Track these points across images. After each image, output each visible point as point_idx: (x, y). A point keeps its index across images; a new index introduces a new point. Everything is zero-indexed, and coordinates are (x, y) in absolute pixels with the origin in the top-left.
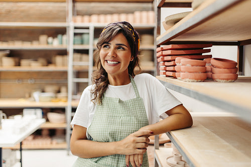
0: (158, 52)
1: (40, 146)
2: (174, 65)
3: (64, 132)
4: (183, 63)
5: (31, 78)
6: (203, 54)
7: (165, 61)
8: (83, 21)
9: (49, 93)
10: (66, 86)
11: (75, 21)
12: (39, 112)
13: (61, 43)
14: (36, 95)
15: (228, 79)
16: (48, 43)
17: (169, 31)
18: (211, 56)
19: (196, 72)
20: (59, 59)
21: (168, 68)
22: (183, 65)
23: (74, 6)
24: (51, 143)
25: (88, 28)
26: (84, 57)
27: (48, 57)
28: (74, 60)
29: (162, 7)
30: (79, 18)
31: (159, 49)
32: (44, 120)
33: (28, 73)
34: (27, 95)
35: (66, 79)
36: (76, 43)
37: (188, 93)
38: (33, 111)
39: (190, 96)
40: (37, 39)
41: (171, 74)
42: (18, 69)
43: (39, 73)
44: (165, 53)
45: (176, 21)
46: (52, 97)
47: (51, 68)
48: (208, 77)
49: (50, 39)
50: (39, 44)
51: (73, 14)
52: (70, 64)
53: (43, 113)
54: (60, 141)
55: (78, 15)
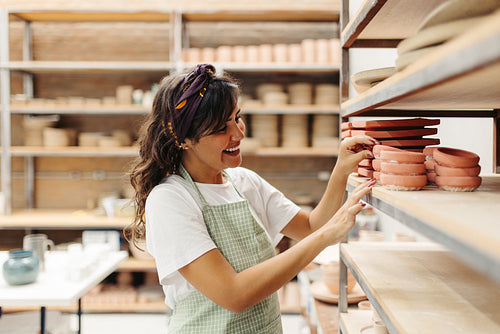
0: (343, 130)
1: (115, 306)
4: (386, 156)
5: (98, 170)
8: (201, 59)
11: (186, 59)
12: (114, 237)
14: (109, 203)
15: (462, 187)
16: (133, 101)
17: (363, 96)
18: (437, 142)
19: (407, 174)
22: (385, 160)
23: (184, 29)
24: (137, 301)
27: (132, 127)
29: (352, 46)
30: (194, 53)
31: (346, 125)
32: (124, 254)
33: (92, 159)
34: (90, 204)
38: (101, 235)
40: (114, 95)
42: (74, 151)
43: (114, 160)
49: (138, 94)
50: (117, 103)
51: (183, 46)
53: (121, 240)
54: (153, 296)
55: (191, 46)
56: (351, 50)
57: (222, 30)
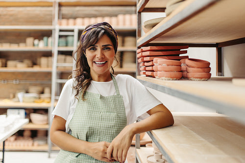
0: (138, 53)
1: (22, 148)
2: (153, 66)
3: (46, 133)
4: (160, 63)
5: (16, 79)
6: (180, 55)
7: (144, 62)
8: (68, 24)
9: (33, 94)
10: (50, 86)
11: (60, 24)
12: (23, 112)
13: (47, 45)
14: (20, 95)
15: (201, 78)
16: (34, 45)
17: (148, 34)
18: (187, 57)
19: (171, 71)
20: (43, 60)
21: (148, 69)
22: (160, 64)
23: (60, 10)
24: (33, 145)
25: (73, 31)
26: (68, 58)
27: (33, 58)
28: (58, 61)
29: (143, 11)
30: (64, 21)
31: (139, 50)
32: (27, 120)
33: (13, 73)
34: (11, 96)
35: (50, 80)
36: (60, 45)
37: (163, 89)
38: (17, 111)
39: (165, 93)
40: (25, 42)
41: (149, 73)
42: (4, 70)
43: (24, 74)
44: (144, 54)
45: (154, 26)
46: (35, 98)
47: (36, 69)
48: (183, 76)
49: (36, 42)
50: (26, 46)
51: (59, 18)
52: (54, 65)
53: (26, 114)
54: (41, 143)
55: (63, 18)
56: (142, 13)
57: (78, 11)
